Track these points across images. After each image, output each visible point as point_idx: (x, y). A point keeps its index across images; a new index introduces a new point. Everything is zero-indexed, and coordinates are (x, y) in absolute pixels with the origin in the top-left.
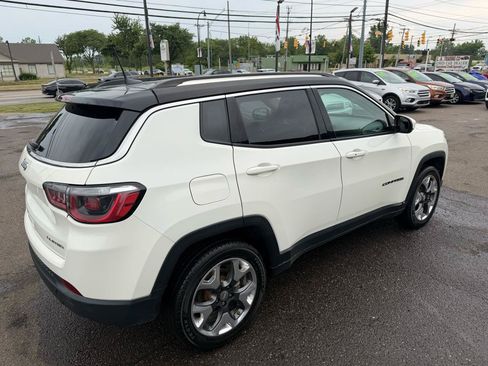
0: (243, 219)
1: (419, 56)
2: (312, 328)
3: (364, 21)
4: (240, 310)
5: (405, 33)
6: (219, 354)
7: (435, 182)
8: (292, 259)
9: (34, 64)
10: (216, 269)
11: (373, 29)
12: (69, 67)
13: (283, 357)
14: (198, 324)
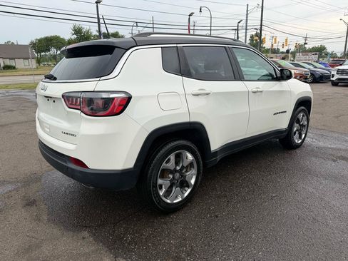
0: (190, 123)
1: (283, 55)
2: (234, 201)
3: (246, 29)
4: (186, 188)
5: (274, 39)
6: (174, 216)
7: (305, 117)
8: (219, 158)
9: (14, 59)
10: (172, 157)
11: (252, 37)
12: (39, 62)
13: (217, 217)
14: (161, 193)
